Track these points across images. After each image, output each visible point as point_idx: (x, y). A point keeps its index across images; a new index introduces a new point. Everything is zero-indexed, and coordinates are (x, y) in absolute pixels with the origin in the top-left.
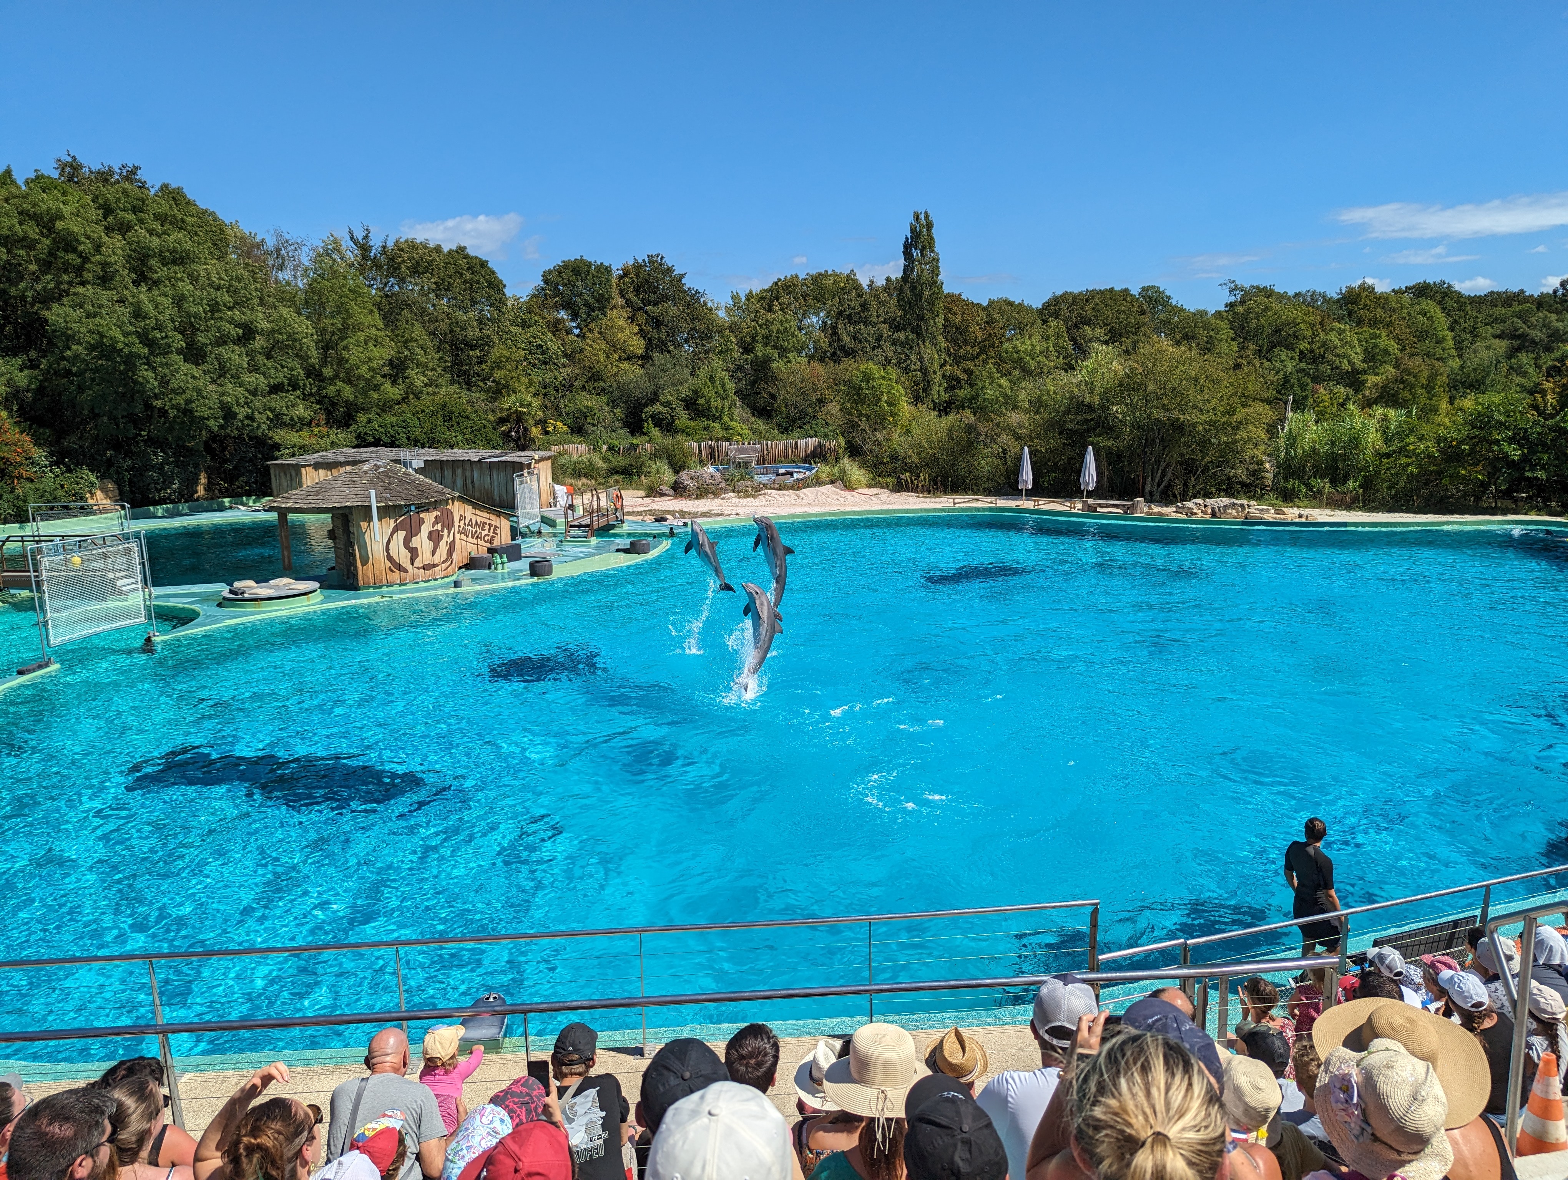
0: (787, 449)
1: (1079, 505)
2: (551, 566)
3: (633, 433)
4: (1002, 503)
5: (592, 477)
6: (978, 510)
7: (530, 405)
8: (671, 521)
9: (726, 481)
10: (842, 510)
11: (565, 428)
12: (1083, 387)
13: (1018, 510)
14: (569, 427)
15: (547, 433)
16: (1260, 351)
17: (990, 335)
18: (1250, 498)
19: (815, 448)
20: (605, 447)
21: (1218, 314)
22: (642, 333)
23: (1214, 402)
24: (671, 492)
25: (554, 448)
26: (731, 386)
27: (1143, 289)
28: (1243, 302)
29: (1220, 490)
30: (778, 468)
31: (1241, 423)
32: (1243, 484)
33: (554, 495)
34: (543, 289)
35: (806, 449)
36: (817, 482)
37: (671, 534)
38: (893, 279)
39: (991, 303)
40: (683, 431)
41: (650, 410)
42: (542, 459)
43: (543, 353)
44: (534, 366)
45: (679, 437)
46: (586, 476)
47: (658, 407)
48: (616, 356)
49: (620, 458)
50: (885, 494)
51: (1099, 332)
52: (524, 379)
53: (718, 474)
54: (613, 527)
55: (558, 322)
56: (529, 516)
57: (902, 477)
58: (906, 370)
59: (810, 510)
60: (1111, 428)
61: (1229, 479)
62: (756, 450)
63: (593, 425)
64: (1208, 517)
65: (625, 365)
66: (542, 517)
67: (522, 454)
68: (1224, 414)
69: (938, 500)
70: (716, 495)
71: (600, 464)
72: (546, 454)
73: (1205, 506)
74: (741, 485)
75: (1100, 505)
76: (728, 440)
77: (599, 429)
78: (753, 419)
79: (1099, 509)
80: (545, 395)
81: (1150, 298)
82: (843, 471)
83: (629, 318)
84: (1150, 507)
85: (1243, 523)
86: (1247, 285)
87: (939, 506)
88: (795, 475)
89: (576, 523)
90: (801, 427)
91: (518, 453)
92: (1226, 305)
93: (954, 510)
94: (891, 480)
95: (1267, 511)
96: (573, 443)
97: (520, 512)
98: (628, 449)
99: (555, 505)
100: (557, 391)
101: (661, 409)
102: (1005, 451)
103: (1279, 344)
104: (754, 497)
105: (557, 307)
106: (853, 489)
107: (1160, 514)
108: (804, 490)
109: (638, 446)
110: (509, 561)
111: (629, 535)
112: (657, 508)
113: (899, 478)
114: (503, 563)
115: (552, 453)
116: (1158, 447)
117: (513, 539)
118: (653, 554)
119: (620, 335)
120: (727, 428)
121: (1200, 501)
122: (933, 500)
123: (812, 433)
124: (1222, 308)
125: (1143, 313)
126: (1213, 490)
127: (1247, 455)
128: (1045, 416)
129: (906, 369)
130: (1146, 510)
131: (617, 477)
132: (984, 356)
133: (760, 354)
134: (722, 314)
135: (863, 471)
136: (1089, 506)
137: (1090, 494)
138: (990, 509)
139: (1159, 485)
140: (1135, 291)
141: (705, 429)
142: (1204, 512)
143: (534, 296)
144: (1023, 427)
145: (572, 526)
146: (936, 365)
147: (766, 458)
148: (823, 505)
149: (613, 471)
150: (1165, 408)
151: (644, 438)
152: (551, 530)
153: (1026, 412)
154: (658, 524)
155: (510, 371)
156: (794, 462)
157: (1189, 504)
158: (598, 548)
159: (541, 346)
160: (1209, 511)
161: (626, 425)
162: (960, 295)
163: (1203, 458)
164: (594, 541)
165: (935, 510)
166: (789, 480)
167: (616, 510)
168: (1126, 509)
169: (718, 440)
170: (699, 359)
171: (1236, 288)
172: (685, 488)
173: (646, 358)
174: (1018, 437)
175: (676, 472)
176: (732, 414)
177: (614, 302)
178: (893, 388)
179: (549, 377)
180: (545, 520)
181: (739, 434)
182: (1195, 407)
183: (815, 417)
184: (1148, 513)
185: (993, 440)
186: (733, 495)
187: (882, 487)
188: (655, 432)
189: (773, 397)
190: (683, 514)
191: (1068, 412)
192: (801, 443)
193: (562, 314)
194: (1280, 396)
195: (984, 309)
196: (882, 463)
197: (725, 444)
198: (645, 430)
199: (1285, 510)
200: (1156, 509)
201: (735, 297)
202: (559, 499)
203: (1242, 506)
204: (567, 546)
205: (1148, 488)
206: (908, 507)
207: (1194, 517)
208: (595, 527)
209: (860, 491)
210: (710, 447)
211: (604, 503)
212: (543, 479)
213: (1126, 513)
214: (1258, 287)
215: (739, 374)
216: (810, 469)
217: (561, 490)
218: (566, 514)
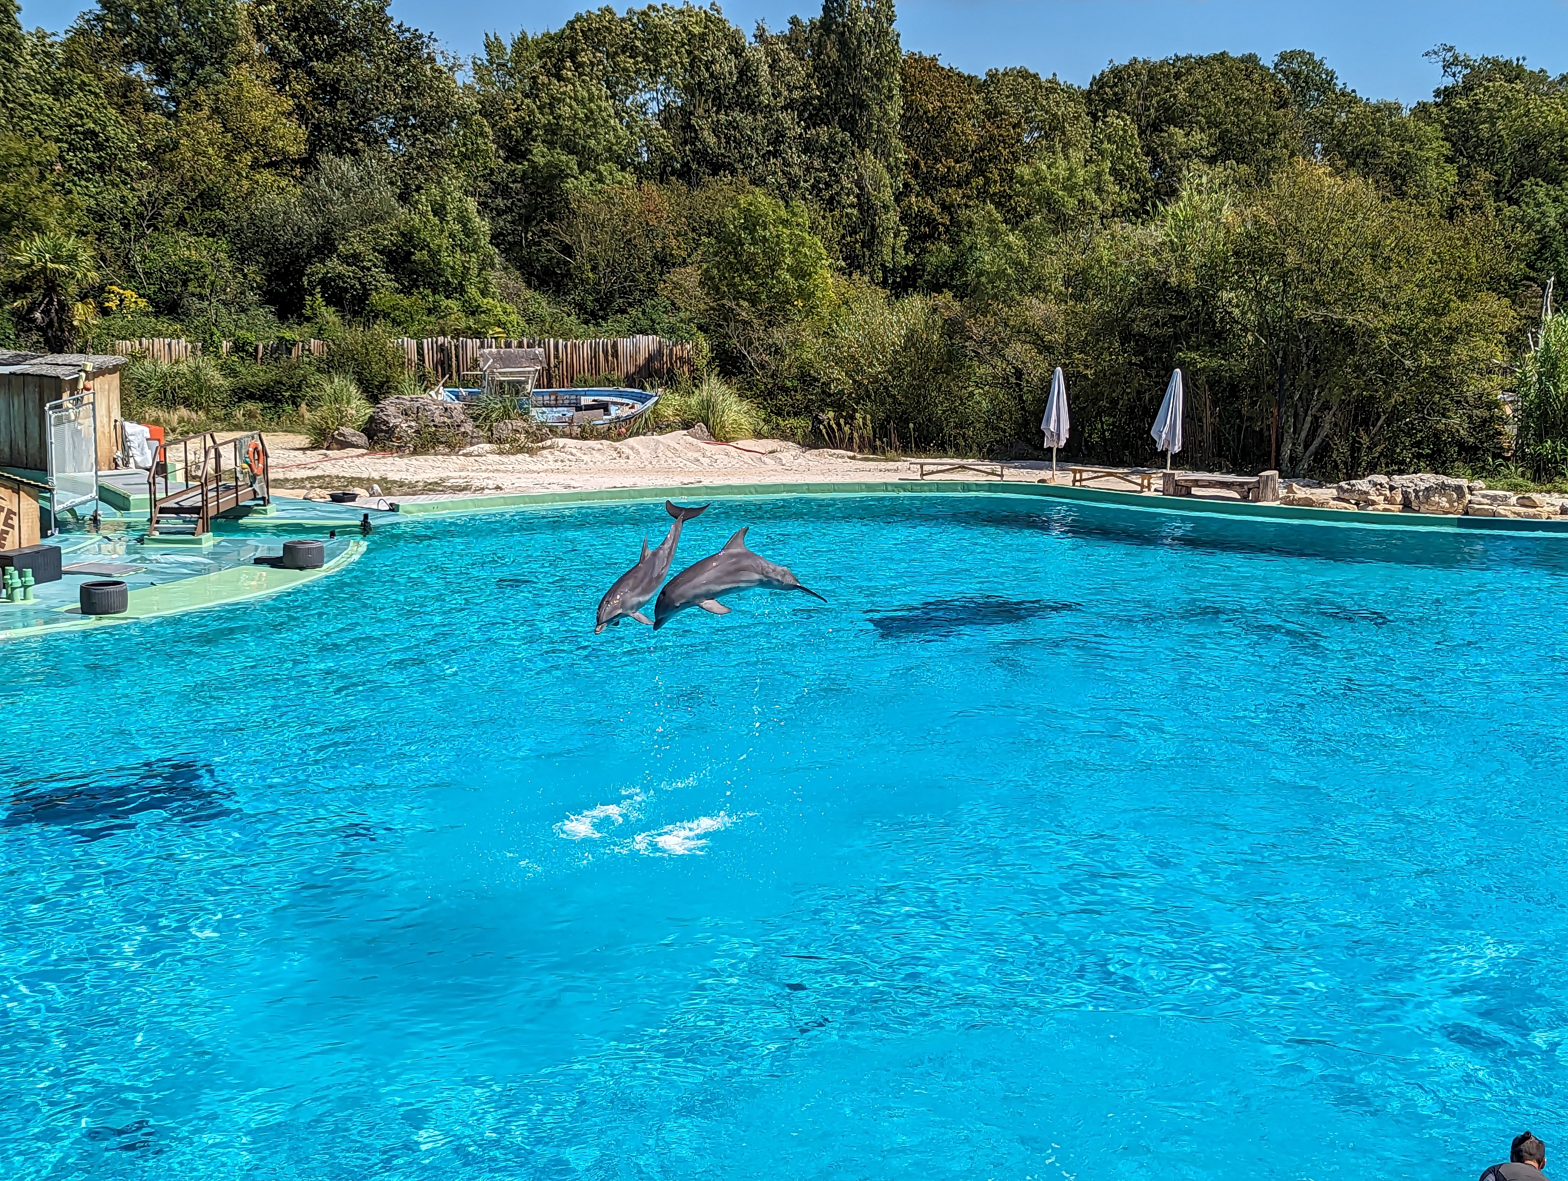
0: (595, 356)
1: (1157, 483)
2: (124, 594)
3: (282, 317)
4: (1015, 474)
5: (200, 406)
6: (966, 487)
7: (72, 258)
8: (364, 500)
9: (475, 419)
10: (706, 482)
11: (143, 303)
12: (1166, 255)
13: (1043, 489)
14: (151, 300)
15: (105, 312)
16: (1497, 183)
17: (992, 138)
18: (1476, 473)
19: (650, 359)
20: (226, 345)
21: (1422, 109)
22: (301, 113)
23: (1409, 289)
24: (363, 439)
25: (124, 345)
26: (483, 225)
27: (1283, 57)
28: (1468, 88)
29: (1419, 456)
30: (578, 395)
31: (1458, 330)
32: (1462, 446)
33: (124, 443)
34: (98, 18)
35: (633, 357)
36: (659, 425)
37: (365, 528)
38: (805, 21)
39: (993, 76)
40: (386, 315)
41: (317, 269)
42: (101, 372)
43: (99, 147)
44: (80, 174)
45: (378, 328)
46: (187, 402)
47: (334, 265)
48: (248, 158)
49: (256, 368)
50: (789, 452)
51: (1198, 138)
52: (55, 200)
53: (458, 405)
54: (247, 511)
55: (129, 85)
56: (75, 487)
57: (822, 416)
58: (831, 203)
59: (643, 482)
60: (1219, 335)
61: (1437, 435)
62: (535, 359)
63: (201, 297)
64: (1396, 510)
65: (266, 176)
66: (101, 489)
67: (60, 358)
68: (1427, 312)
69: (891, 465)
70: (453, 448)
71: (216, 378)
72: (109, 360)
73: (1392, 488)
74: (505, 428)
75: (1197, 483)
76: (477, 334)
77: (213, 308)
78: (528, 293)
79: (1195, 491)
80: (100, 236)
81: (1297, 75)
82: (708, 405)
83: (274, 82)
84: (1290, 488)
85: (1460, 523)
86: (1475, 56)
87: (894, 478)
88: (613, 409)
89: (171, 504)
90: (623, 312)
91: (50, 358)
92: (1437, 93)
93: (922, 487)
94: (802, 423)
95: (1504, 500)
96: (160, 334)
97: (56, 478)
98: (274, 350)
99: (126, 465)
100: (127, 227)
101: (342, 269)
102: (1019, 374)
103: (1533, 171)
104: (531, 452)
105: (127, 55)
106: (727, 441)
107: (1309, 502)
108: (631, 441)
109: (294, 343)
110: (37, 582)
111: (281, 529)
112: (334, 472)
113: (817, 420)
114: (25, 587)
115: (120, 359)
116: (1305, 375)
117: (44, 535)
118: (330, 567)
119: (256, 116)
120: (473, 312)
121: (1382, 479)
122: (883, 465)
123: (645, 323)
124: (1430, 99)
125: (1284, 104)
126: (1407, 456)
127: (1470, 391)
128: (1096, 304)
129: (831, 200)
130: (1282, 493)
131: (250, 406)
132: (981, 181)
133: (542, 161)
134: (464, 77)
135: (745, 405)
136: (1177, 484)
137: (1179, 461)
138: (991, 487)
139: (1306, 447)
140: (1268, 61)
141: (430, 312)
142: (1389, 501)
143: (82, 32)
144: (1052, 330)
145: (163, 510)
146: (888, 195)
147: (555, 372)
148: (668, 471)
149: (242, 394)
150: (1318, 300)
151: (307, 328)
152: (119, 517)
153: (1061, 298)
154: (337, 507)
155: (26, 185)
156: (611, 383)
157: (1362, 484)
158: (214, 555)
159: (93, 134)
160: (1399, 498)
161: (269, 298)
162: (933, 59)
163: (1389, 396)
164: (208, 540)
165: (886, 486)
166: (600, 420)
167: (254, 478)
168: (1246, 491)
169: (457, 334)
170: (419, 168)
171: (1456, 61)
172: (391, 431)
173: (308, 162)
174: (1045, 348)
175: (374, 399)
176: (487, 282)
177: (242, 47)
178: (802, 244)
179: (110, 197)
180: (106, 495)
181: (499, 324)
182: (1374, 298)
183: (652, 292)
184: (1286, 500)
185: (996, 351)
186: (487, 447)
187: (784, 437)
188: (329, 315)
189: (567, 250)
190: (387, 486)
191: (1138, 300)
192: (625, 344)
193: (139, 71)
194: (1533, 274)
195: (982, 87)
196: (785, 390)
197: (472, 344)
198: (307, 312)
199: (1535, 496)
200: (1301, 492)
201: (492, 46)
202: (134, 451)
203: (1459, 489)
204: (153, 552)
205: (1286, 452)
206: (834, 479)
207: (1370, 510)
208: (212, 513)
209: (741, 444)
210: (442, 349)
211: (228, 460)
212: (101, 411)
213: (1245, 498)
214: (1495, 62)
215: (500, 202)
216: (643, 399)
217: (137, 432)
218: (152, 484)
